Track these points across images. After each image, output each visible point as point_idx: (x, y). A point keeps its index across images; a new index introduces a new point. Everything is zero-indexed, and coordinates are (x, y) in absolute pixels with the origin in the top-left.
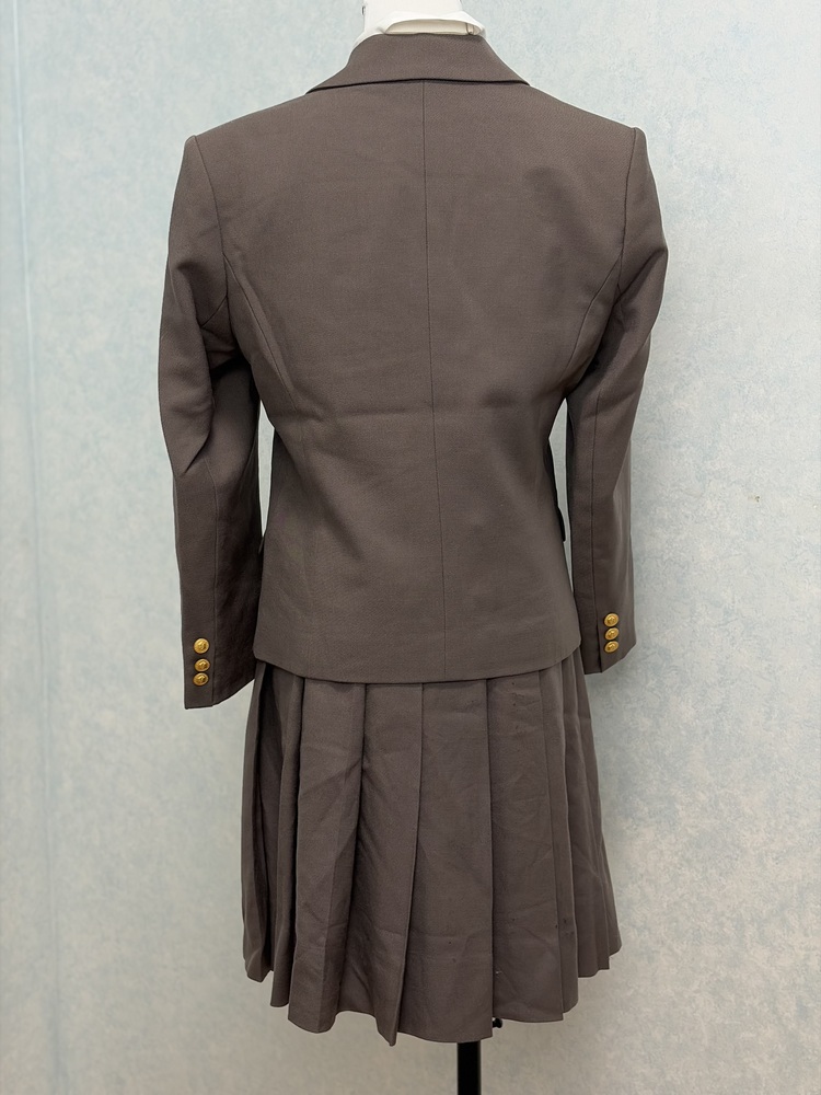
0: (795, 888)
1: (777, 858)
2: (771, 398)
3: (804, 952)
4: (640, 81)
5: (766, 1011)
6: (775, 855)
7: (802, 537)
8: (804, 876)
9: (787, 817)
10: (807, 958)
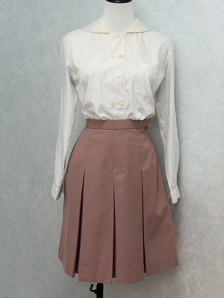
0: (190, 255)
1: (185, 246)
2: (185, 111)
3: (192, 274)
4: (149, 16)
5: (182, 290)
6: (185, 245)
7: (193, 152)
8: (193, 252)
9: (188, 234)
10: (194, 276)
